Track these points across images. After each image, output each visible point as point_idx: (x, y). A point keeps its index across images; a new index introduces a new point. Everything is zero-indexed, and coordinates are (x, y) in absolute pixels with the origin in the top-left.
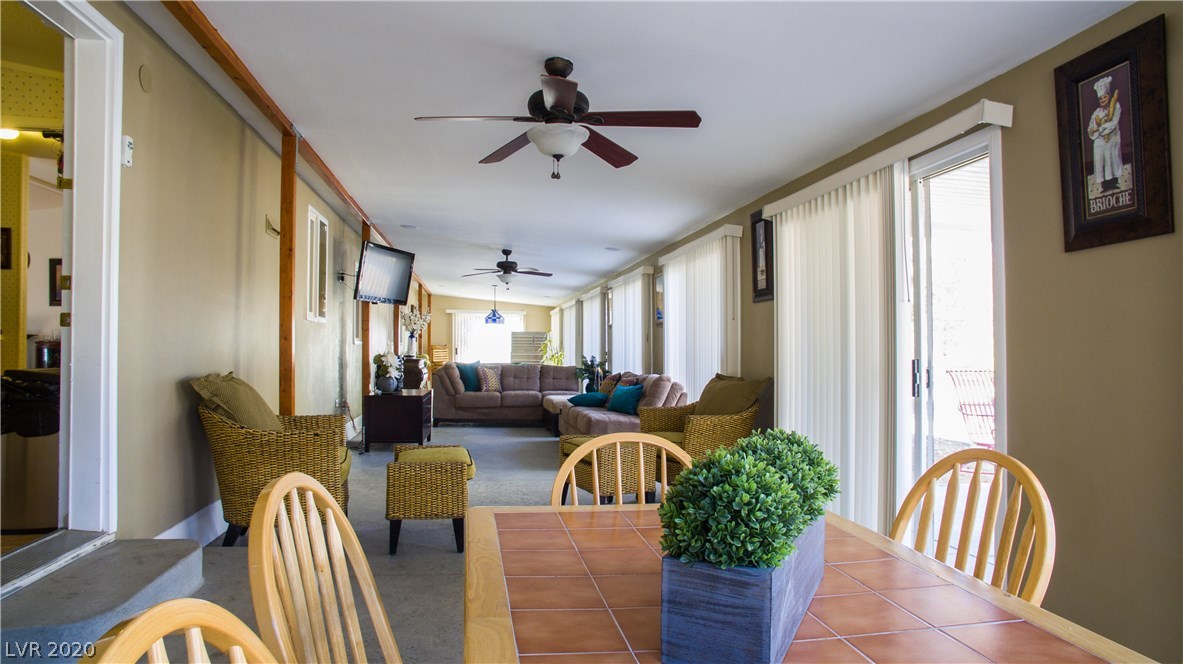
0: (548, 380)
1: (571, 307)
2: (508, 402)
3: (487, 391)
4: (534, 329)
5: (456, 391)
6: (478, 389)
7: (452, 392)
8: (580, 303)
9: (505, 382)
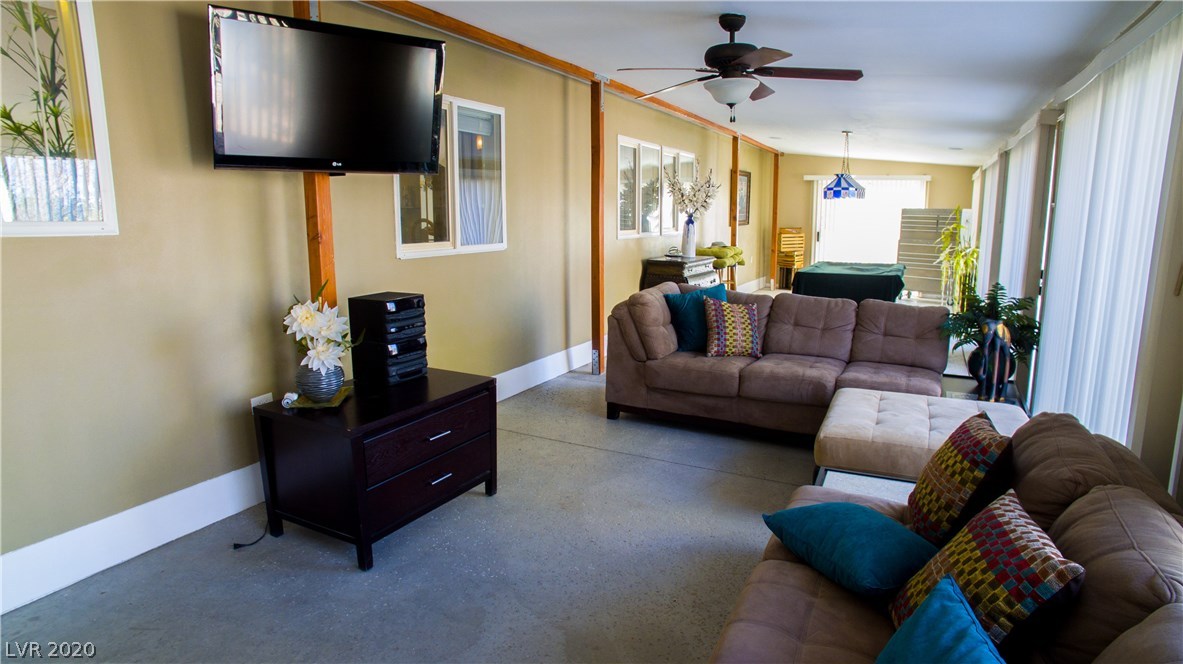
0: (870, 337)
1: (994, 165)
2: (753, 388)
3: (719, 354)
4: (942, 204)
5: (650, 355)
6: (701, 349)
7: (642, 354)
8: (1005, 156)
9: (774, 333)
